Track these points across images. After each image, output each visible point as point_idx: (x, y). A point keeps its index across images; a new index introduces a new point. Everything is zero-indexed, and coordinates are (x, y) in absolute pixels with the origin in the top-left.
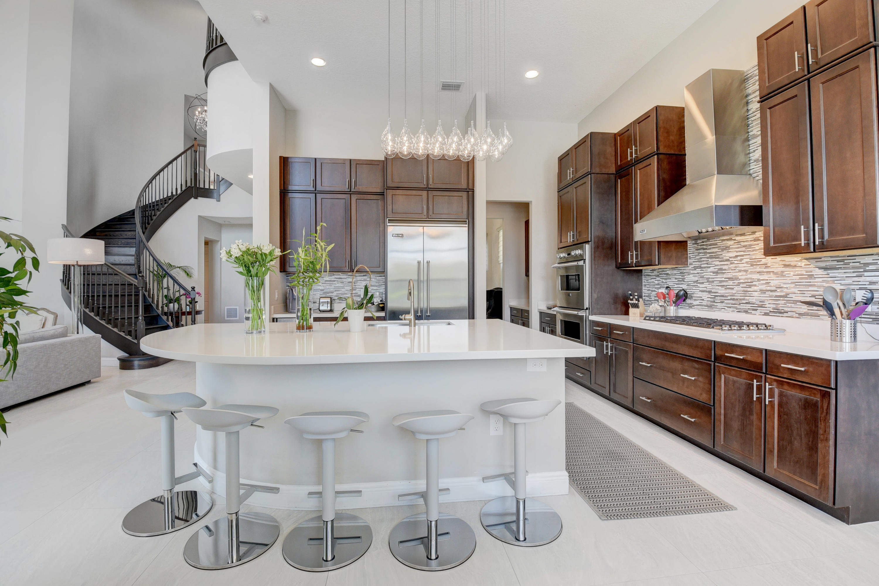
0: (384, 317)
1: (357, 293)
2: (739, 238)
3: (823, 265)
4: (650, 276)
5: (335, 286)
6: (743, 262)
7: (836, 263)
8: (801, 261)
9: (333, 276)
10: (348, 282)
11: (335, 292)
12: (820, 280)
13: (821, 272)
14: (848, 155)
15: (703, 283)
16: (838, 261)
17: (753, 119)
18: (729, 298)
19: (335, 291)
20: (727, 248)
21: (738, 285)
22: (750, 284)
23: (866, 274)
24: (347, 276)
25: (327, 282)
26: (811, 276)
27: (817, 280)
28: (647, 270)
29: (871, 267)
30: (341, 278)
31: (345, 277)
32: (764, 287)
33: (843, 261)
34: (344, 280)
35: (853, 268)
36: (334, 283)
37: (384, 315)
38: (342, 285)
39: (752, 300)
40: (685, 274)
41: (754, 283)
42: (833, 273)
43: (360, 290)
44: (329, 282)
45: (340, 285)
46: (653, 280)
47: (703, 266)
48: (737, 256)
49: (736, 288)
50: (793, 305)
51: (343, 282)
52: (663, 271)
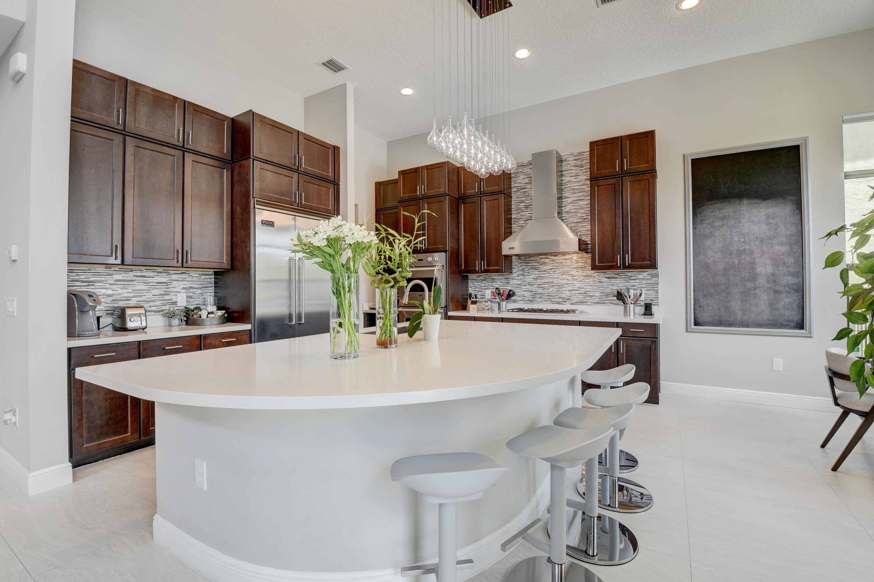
0: (250, 330)
1: (171, 300)
2: (553, 258)
3: (608, 276)
4: (477, 280)
5: (134, 288)
6: (556, 272)
7: (614, 275)
8: (595, 273)
9: (130, 273)
10: (157, 283)
11: (133, 299)
12: (606, 284)
13: (606, 279)
14: (642, 222)
15: (525, 285)
16: (616, 274)
17: (565, 186)
18: (546, 295)
19: (134, 297)
20: (544, 263)
21: (553, 286)
22: (561, 286)
23: (630, 281)
24: (155, 274)
25: (118, 283)
26: (601, 282)
27: (604, 284)
28: (471, 276)
29: (633, 278)
30: (144, 276)
31: (152, 274)
32: (570, 288)
33: (618, 274)
34: (150, 280)
35: (624, 278)
36: (132, 283)
37: (250, 328)
38: (146, 288)
39: (563, 296)
40: (510, 279)
41: (564, 286)
42: (613, 281)
43: (177, 295)
44: (122, 283)
45: (144, 287)
46: (478, 283)
47: (525, 274)
48: (551, 269)
49: (552, 289)
50: (589, 298)
51: (149, 283)
52: (490, 277)
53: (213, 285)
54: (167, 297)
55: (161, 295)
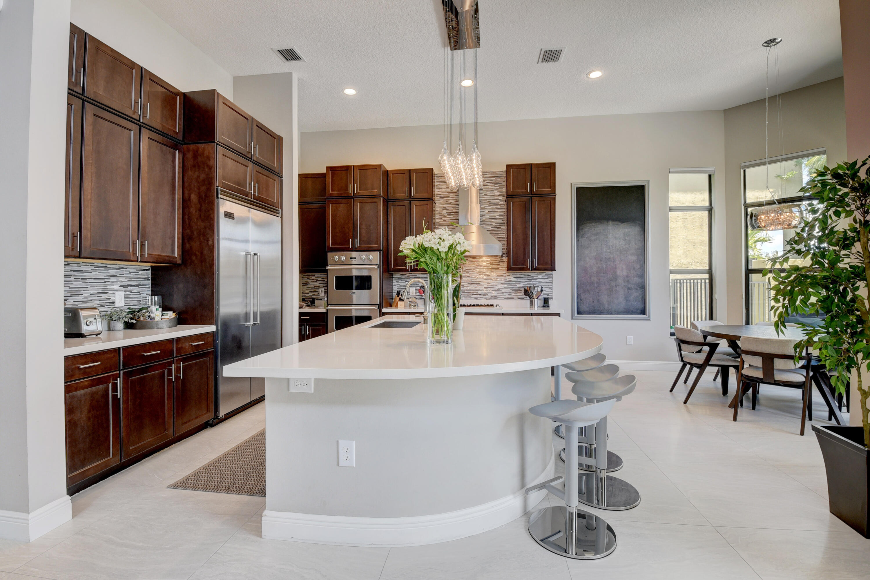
0: (214, 332)
1: (109, 299)
2: (471, 259)
3: (515, 276)
4: (401, 278)
5: (71, 286)
6: (474, 272)
7: (521, 275)
8: (506, 273)
10: (95, 279)
12: (514, 282)
13: (515, 279)
14: (545, 234)
16: (522, 275)
17: (483, 199)
18: (465, 292)
20: (464, 264)
21: (471, 284)
22: (478, 284)
23: (533, 280)
24: (93, 268)
26: (510, 281)
27: (513, 282)
28: (395, 275)
29: (535, 278)
30: (81, 271)
31: (89, 268)
32: (485, 286)
33: (524, 275)
34: (87, 275)
35: (528, 278)
37: (215, 330)
39: (480, 292)
41: (481, 284)
42: (519, 280)
43: (114, 294)
46: (403, 282)
48: (470, 269)
49: (471, 286)
50: (501, 294)
51: (86, 279)
52: (414, 275)
53: (150, 282)
54: (104, 296)
55: (99, 293)
